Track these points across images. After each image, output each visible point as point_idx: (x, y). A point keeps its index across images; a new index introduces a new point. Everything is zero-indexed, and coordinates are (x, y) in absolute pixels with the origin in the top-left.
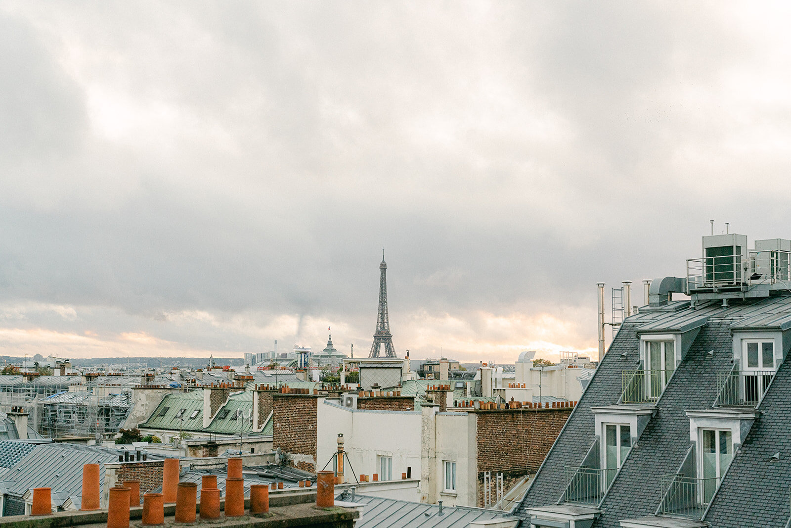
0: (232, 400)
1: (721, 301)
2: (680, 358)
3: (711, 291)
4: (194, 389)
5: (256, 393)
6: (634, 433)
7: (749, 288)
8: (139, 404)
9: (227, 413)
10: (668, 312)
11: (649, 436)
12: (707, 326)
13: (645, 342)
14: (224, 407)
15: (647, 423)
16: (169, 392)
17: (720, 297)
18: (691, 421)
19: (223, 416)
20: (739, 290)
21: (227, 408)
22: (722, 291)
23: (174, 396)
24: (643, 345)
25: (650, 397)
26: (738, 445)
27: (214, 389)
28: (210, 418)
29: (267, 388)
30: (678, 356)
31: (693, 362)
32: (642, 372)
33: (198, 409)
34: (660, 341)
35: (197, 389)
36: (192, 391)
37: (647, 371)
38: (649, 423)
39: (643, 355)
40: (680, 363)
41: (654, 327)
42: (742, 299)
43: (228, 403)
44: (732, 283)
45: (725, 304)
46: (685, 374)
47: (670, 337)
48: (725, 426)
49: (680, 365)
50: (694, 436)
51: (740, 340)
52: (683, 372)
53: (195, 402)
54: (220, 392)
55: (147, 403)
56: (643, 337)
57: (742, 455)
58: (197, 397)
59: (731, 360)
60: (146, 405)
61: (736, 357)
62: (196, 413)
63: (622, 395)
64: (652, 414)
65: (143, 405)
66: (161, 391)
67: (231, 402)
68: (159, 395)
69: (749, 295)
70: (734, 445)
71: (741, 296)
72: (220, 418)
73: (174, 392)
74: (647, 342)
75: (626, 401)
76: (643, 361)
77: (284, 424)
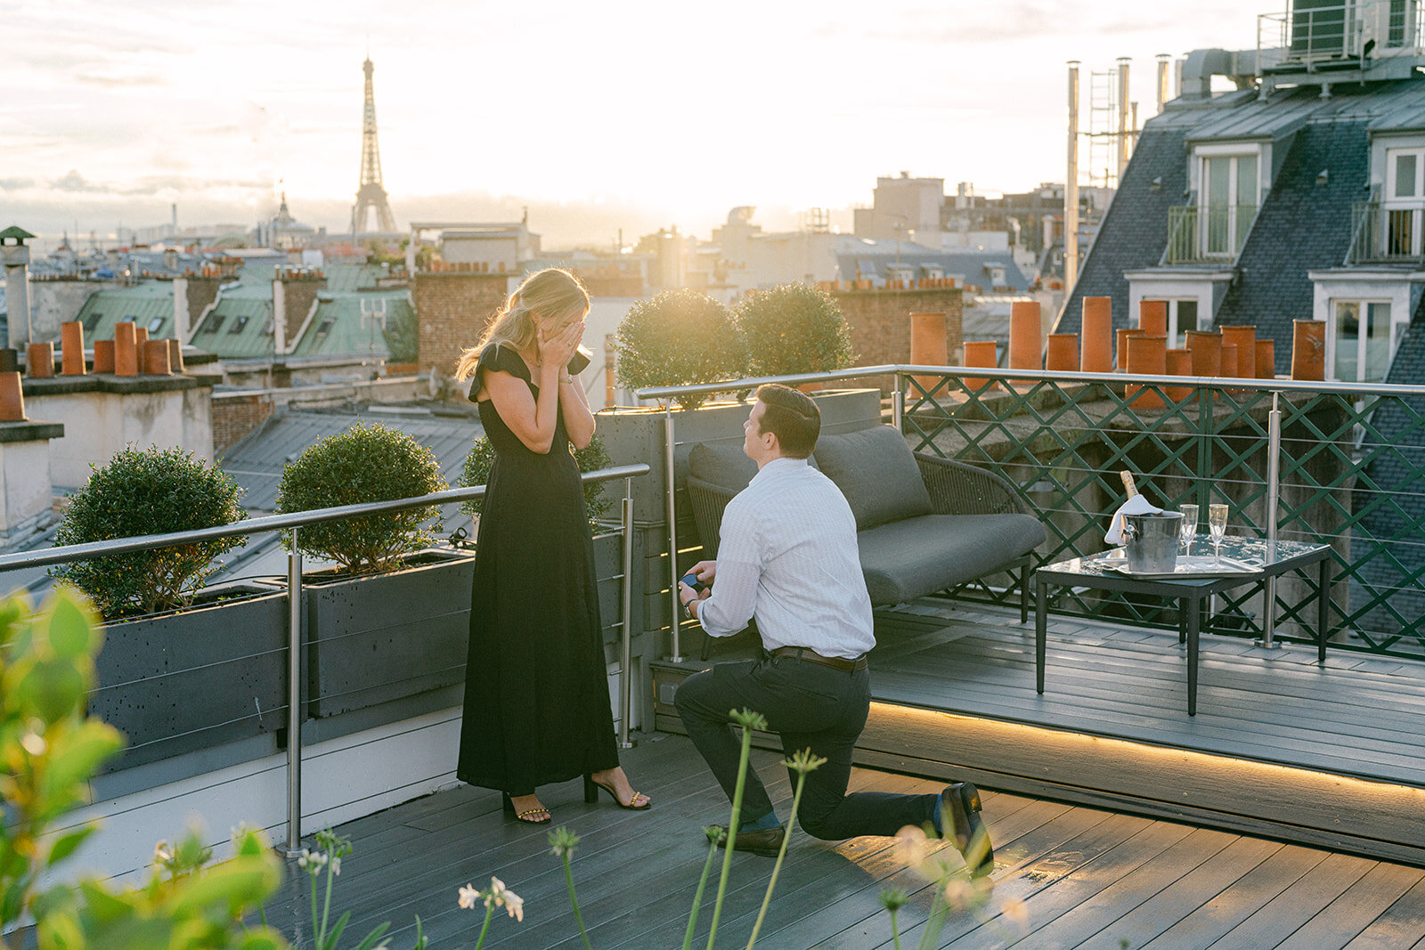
0: (227, 299)
1: (1318, 89)
2: (1268, 184)
3: (1303, 71)
4: (142, 281)
5: (278, 285)
6: (1205, 312)
7: (1373, 64)
8: (44, 309)
9: (219, 321)
10: (1219, 109)
11: (1231, 317)
12: (1308, 129)
13: (1201, 160)
14: (211, 312)
15: (1224, 296)
16: (96, 287)
17: (1315, 80)
18: (1318, 288)
19: (211, 327)
20: (1357, 67)
21: (220, 313)
22: (1323, 69)
23: (110, 294)
24: (1197, 164)
26: (1405, 325)
27: (192, 278)
28: (189, 331)
29: (297, 275)
30: (1263, 180)
31: (1292, 190)
32: (1196, 210)
33: (161, 315)
34: (1227, 157)
35: (148, 281)
36: (139, 284)
37: (1203, 207)
38: (1227, 296)
39: (1197, 180)
40: (1268, 193)
41: (1222, 131)
42: (1359, 83)
43: (219, 303)
44: (1340, 56)
45: (1325, 93)
46: (1281, 212)
47: (1252, 148)
48: (1379, 294)
49: (1269, 197)
50: (1320, 313)
51: (1384, 150)
52: (1277, 209)
53: (153, 303)
54: (202, 287)
55: (59, 306)
56: (1200, 150)
57: (1412, 340)
58: (154, 295)
59: (1366, 185)
60: (58, 311)
61: (1374, 179)
62: (156, 324)
63: (1168, 247)
64: (1231, 281)
65: (51, 311)
66: (83, 284)
67: (224, 302)
68: (80, 292)
69: (1373, 76)
70: (1398, 325)
71: (1357, 77)
72: (207, 331)
73: (106, 286)
74: (1204, 159)
75: (1174, 261)
76: (1196, 192)
77: (441, 326)
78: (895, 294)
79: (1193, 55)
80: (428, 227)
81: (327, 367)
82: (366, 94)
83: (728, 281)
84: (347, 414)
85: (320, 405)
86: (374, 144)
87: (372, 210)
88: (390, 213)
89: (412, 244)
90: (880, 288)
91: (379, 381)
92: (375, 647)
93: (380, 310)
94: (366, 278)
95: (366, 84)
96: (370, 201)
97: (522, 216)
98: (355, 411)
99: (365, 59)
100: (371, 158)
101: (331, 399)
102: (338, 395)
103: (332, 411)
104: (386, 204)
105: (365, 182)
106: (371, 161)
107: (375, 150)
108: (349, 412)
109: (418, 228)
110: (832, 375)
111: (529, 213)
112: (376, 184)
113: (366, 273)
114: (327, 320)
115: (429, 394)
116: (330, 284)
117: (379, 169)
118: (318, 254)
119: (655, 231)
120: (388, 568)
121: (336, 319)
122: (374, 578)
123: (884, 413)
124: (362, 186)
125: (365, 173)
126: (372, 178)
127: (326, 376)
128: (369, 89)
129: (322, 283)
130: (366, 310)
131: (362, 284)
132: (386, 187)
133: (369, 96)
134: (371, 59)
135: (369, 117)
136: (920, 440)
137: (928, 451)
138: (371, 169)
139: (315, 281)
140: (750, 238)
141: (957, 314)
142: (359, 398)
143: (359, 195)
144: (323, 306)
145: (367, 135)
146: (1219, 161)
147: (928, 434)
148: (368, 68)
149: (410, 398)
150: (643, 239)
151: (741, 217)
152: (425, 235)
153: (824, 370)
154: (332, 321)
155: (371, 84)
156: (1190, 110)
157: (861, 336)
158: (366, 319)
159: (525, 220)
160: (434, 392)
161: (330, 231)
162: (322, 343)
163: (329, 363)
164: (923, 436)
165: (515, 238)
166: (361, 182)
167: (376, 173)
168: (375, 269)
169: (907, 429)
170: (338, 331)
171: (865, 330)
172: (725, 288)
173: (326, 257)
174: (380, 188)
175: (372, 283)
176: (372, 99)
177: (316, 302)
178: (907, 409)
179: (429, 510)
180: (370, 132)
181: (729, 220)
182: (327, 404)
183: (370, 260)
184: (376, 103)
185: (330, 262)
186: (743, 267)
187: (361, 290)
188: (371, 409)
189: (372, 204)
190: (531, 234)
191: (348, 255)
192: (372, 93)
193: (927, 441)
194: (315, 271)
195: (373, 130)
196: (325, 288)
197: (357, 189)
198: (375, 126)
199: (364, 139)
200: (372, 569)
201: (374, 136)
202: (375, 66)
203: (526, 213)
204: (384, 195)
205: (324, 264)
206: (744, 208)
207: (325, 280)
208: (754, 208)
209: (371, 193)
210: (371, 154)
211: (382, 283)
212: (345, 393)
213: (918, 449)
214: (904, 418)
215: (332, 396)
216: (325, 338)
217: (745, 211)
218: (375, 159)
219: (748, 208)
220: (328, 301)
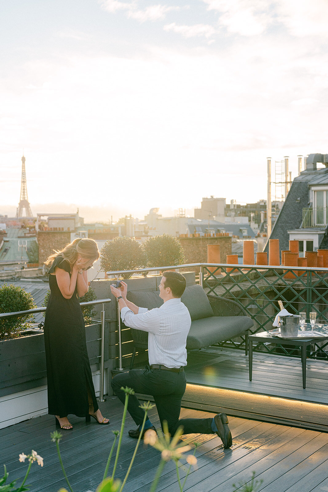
6: (316, 245)
10: (320, 174)
11: (325, 246)
13: (313, 192)
15: (322, 239)
25: (316, 224)
32: (312, 209)
34: (323, 191)
37: (314, 208)
38: (323, 239)
39: (312, 199)
41: (321, 182)
56: (313, 188)
63: (303, 222)
64: (325, 234)
74: (315, 191)
75: (305, 227)
76: (312, 203)
77: (47, 250)
78: (208, 239)
79: (310, 156)
80: (43, 215)
81: (6, 265)
82: (23, 168)
83: (149, 234)
84: (13, 282)
85: (3, 278)
86: (25, 186)
87: (24, 209)
88: (30, 210)
89: (37, 221)
90: (203, 236)
91: (24, 270)
92: (9, 365)
93: (25, 245)
94: (21, 233)
95: (23, 165)
96: (24, 206)
97: (77, 211)
98: (16, 280)
99: (22, 156)
100: (24, 190)
101: (7, 276)
102: (10, 275)
103: (7, 281)
104: (29, 207)
105: (22, 199)
106: (24, 192)
107: (25, 188)
108: (13, 281)
109: (40, 215)
110: (177, 267)
111: (79, 210)
112: (26, 200)
113: (21, 231)
114: (7, 248)
115: (42, 274)
116: (8, 235)
117: (27, 195)
118: (5, 225)
119: (124, 217)
120: (15, 336)
121: (10, 247)
122: (9, 340)
123: (197, 280)
124: (21, 201)
125: (22, 196)
126: (24, 198)
127: (5, 268)
128: (23, 167)
129: (5, 235)
130: (20, 245)
131: (19, 235)
132: (29, 201)
133: (24, 169)
134: (24, 156)
135: (24, 176)
136: (209, 290)
137: (212, 294)
138: (24, 195)
139: (3, 234)
140: (157, 219)
141: (230, 246)
142: (17, 276)
143: (20, 204)
144: (5, 243)
145: (23, 183)
146: (320, 192)
147: (212, 288)
148: (23, 159)
149: (35, 276)
150: (120, 219)
151: (154, 211)
152: (42, 218)
153: (175, 265)
154: (9, 248)
155: (24, 165)
156: (309, 174)
157: (196, 253)
158: (20, 247)
159: (78, 213)
160: (44, 273)
161: (9, 217)
162: (5, 256)
163: (7, 263)
164: (210, 288)
165: (74, 219)
166: (20, 199)
167: (26, 196)
168: (24, 230)
169: (205, 286)
170: (10, 252)
171: (197, 251)
172: (148, 236)
173: (7, 226)
174: (27, 201)
175: (23, 235)
176: (25, 170)
177: (3, 242)
178: (205, 279)
179: (30, 315)
180: (24, 182)
181: (150, 213)
182: (5, 278)
183: (22, 227)
184: (26, 171)
185: (9, 228)
186: (155, 229)
187: (19, 237)
188: (21, 280)
189: (24, 207)
190: (80, 218)
191: (15, 225)
192: (25, 168)
193: (212, 290)
194: (3, 231)
195: (25, 181)
196: (6, 237)
197: (19, 202)
198: (26, 179)
199: (22, 184)
200: (9, 337)
201: (25, 183)
202: (26, 159)
203: (78, 210)
204: (29, 204)
205: (7, 228)
206: (155, 208)
207: (6, 234)
208: (159, 208)
209: (24, 203)
210: (24, 189)
211: (27, 235)
212: (12, 274)
213: (209, 293)
214: (203, 282)
215: (8, 275)
216: (6, 254)
217: (156, 209)
218: (26, 191)
219: (157, 208)
220: (7, 241)
